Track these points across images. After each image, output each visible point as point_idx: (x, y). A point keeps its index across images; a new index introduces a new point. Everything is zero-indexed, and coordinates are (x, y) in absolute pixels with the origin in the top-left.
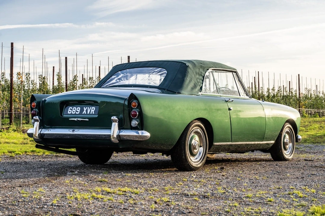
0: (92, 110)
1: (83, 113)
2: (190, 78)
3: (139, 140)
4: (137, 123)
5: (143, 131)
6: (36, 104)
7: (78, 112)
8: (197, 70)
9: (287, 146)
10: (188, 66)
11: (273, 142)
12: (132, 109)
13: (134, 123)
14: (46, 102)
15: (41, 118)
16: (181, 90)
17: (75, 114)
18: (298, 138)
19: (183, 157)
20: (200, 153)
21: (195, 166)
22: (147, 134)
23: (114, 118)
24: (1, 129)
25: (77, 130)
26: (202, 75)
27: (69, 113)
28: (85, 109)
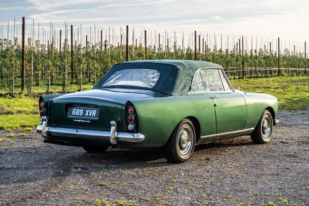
0: (93, 113)
1: (86, 115)
2: (180, 80)
3: (135, 142)
4: (133, 127)
5: (138, 134)
6: (44, 104)
7: (81, 113)
8: (187, 72)
9: (266, 131)
10: (178, 69)
11: (253, 128)
12: (129, 114)
13: (131, 127)
14: (53, 102)
15: (48, 118)
16: (173, 92)
17: (79, 115)
18: (276, 122)
19: (174, 152)
20: (188, 147)
21: (184, 158)
22: (142, 136)
23: (113, 122)
24: (14, 94)
25: (80, 131)
26: (191, 76)
27: (73, 114)
28: (87, 112)
